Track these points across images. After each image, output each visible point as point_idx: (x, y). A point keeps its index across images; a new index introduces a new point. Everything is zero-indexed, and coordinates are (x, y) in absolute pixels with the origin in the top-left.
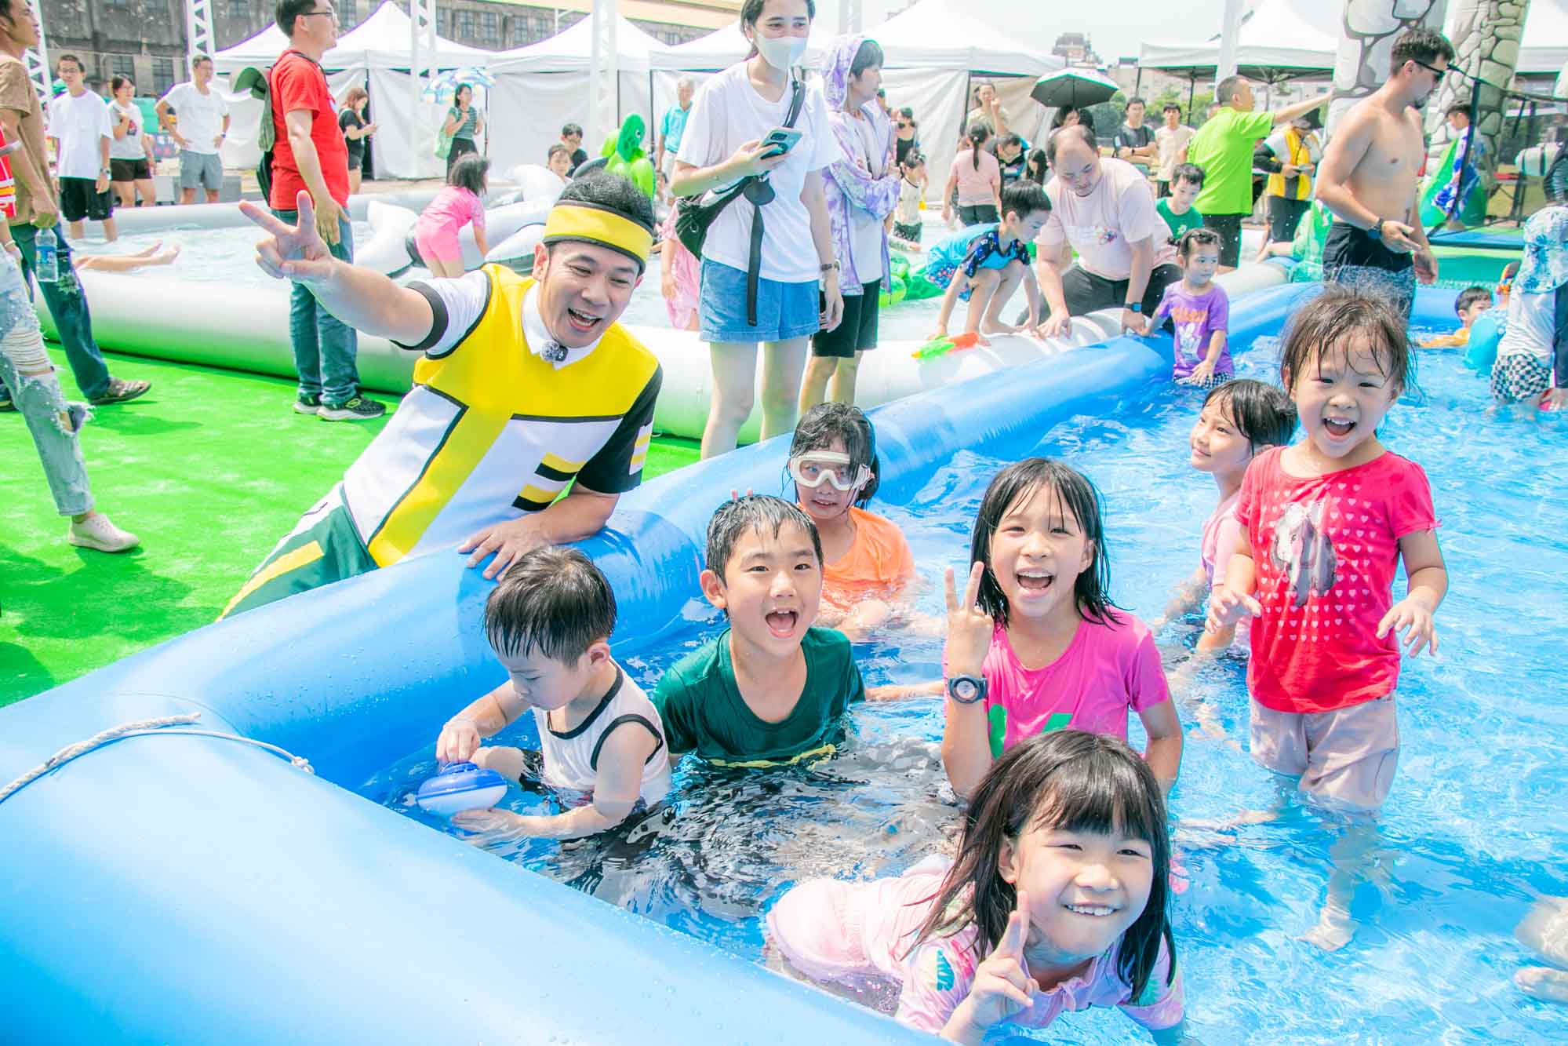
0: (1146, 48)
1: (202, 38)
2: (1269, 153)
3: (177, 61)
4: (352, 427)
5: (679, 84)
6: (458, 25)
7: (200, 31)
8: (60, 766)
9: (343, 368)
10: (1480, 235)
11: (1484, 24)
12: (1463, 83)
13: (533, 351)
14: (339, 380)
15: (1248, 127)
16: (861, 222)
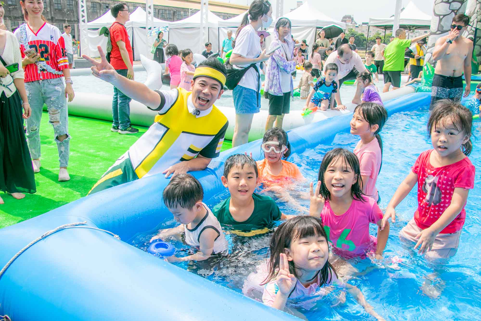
0: (371, 20)
1: (83, 19)
2: (411, 52)
3: (76, 25)
4: (129, 136)
5: (228, 32)
6: (160, 13)
7: (83, 16)
8: (46, 237)
9: (126, 118)
10: (476, 77)
11: (478, 11)
12: (471, 30)
13: (190, 112)
14: (125, 122)
15: (403, 44)
16: (283, 73)
